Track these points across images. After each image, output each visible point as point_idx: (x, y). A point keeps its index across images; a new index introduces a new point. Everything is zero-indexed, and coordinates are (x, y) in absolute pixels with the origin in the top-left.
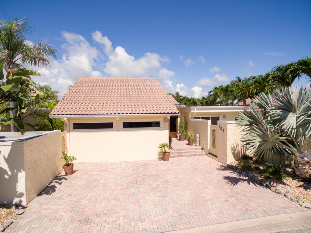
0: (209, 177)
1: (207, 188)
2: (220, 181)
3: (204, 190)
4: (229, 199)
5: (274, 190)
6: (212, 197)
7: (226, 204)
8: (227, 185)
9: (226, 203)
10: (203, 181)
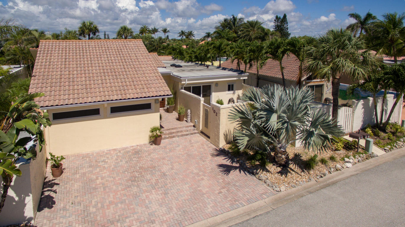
0: (203, 165)
1: (203, 179)
2: (213, 170)
3: (200, 182)
4: (222, 190)
5: (258, 177)
6: (207, 190)
7: (219, 197)
8: (220, 175)
9: (220, 195)
10: (198, 171)
